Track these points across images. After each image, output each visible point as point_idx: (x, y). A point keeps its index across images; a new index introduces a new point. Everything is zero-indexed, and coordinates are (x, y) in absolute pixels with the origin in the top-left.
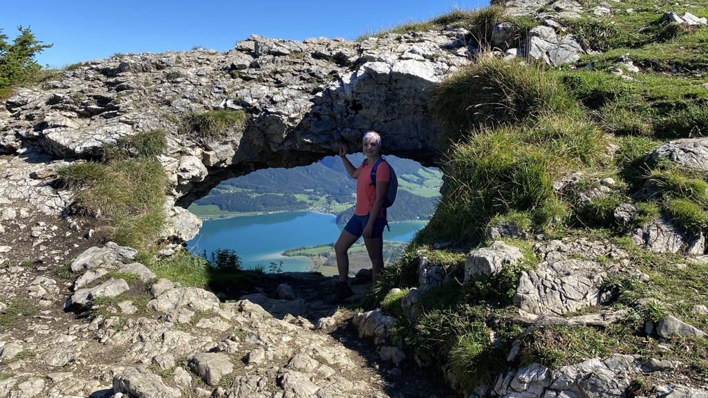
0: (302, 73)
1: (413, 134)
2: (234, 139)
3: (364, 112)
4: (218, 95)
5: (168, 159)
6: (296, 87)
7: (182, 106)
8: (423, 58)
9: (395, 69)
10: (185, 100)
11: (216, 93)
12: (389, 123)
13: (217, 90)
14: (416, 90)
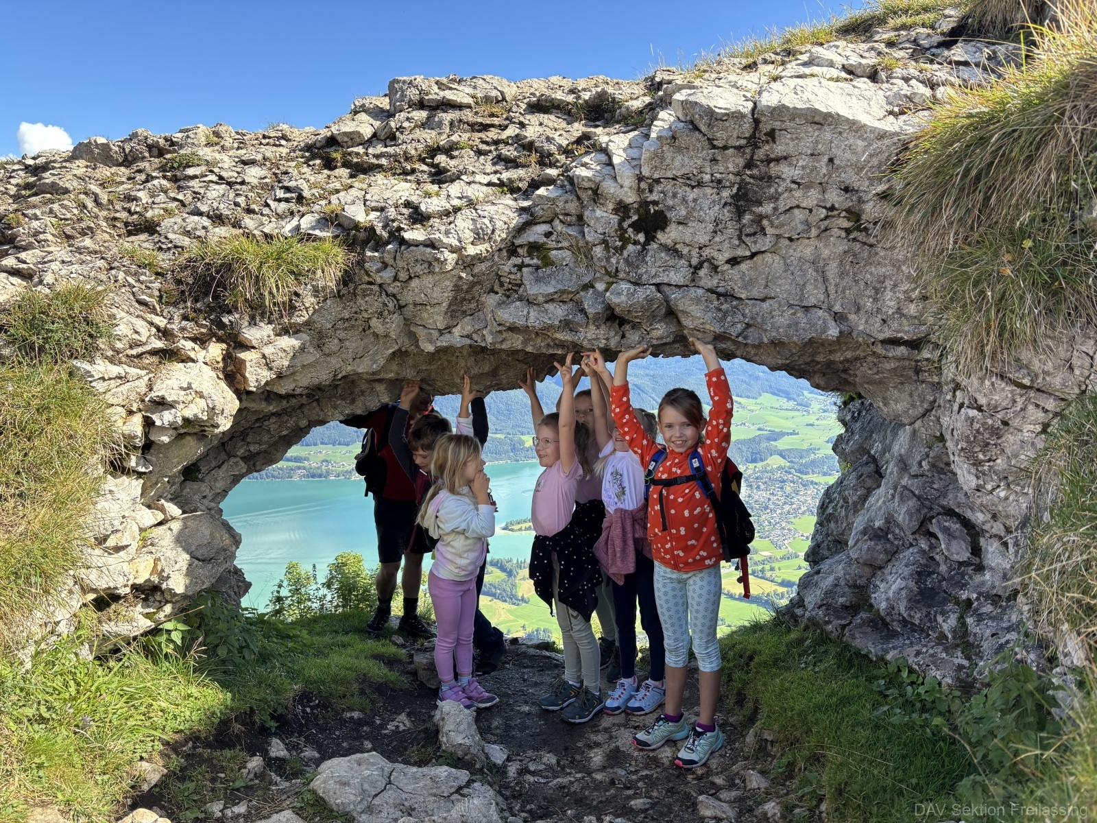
0: (501, 146)
3: (673, 236)
4: (283, 206)
6: (485, 180)
8: (846, 76)
10: (196, 218)
13: (280, 194)
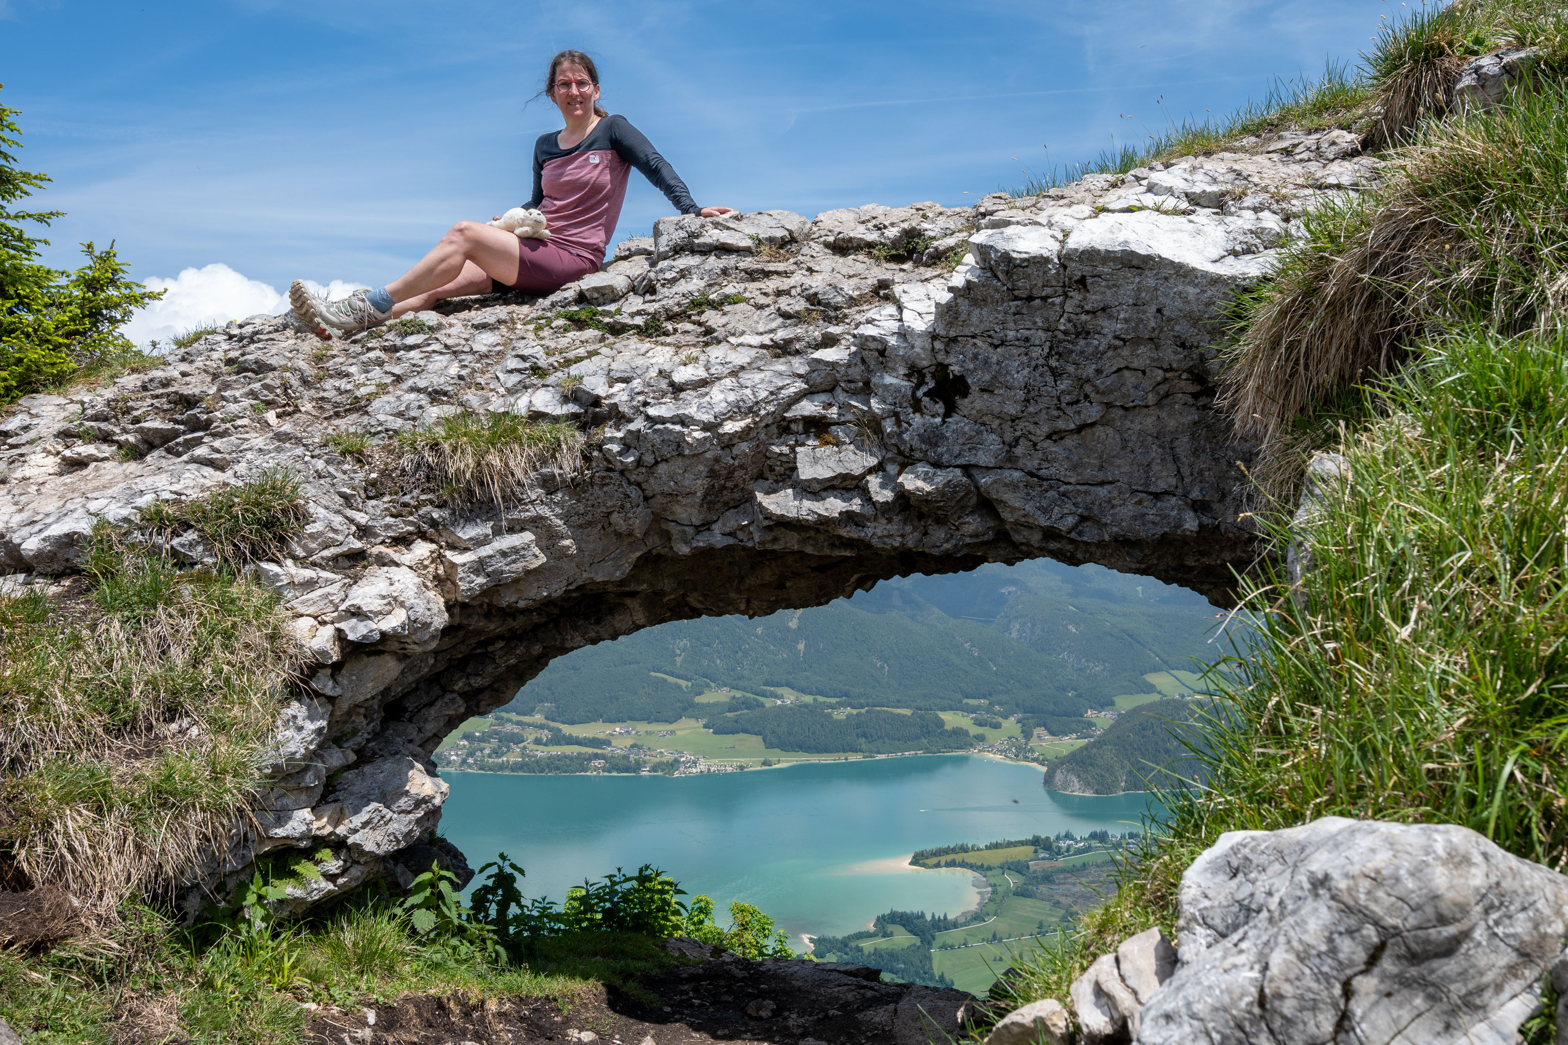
0: (782, 298)
1: (1164, 480)
2: (544, 511)
3: (978, 405)
4: (515, 378)
5: (308, 573)
7: (400, 415)
8: (1184, 205)
9: (1078, 241)
11: (511, 371)
12: (1069, 442)
14: (1159, 311)
